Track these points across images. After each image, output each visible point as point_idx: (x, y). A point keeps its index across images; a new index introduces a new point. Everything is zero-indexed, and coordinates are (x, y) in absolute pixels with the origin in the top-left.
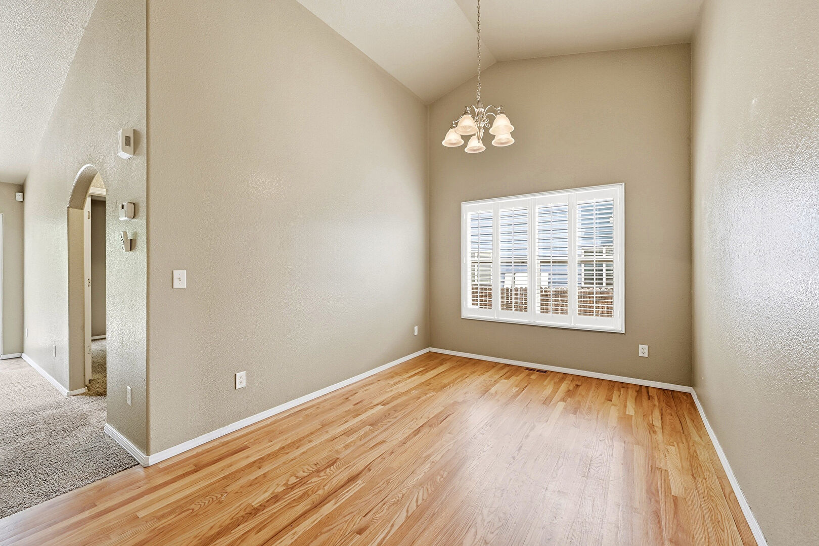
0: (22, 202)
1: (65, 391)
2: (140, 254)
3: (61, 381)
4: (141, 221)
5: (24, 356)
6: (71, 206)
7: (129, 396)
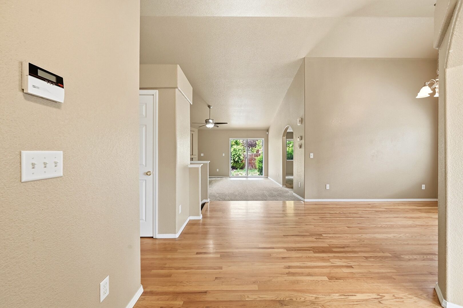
0: (268, 135)
1: (281, 186)
2: (303, 149)
3: (280, 183)
4: (303, 141)
5: (268, 177)
6: (283, 136)
7: (299, 185)
